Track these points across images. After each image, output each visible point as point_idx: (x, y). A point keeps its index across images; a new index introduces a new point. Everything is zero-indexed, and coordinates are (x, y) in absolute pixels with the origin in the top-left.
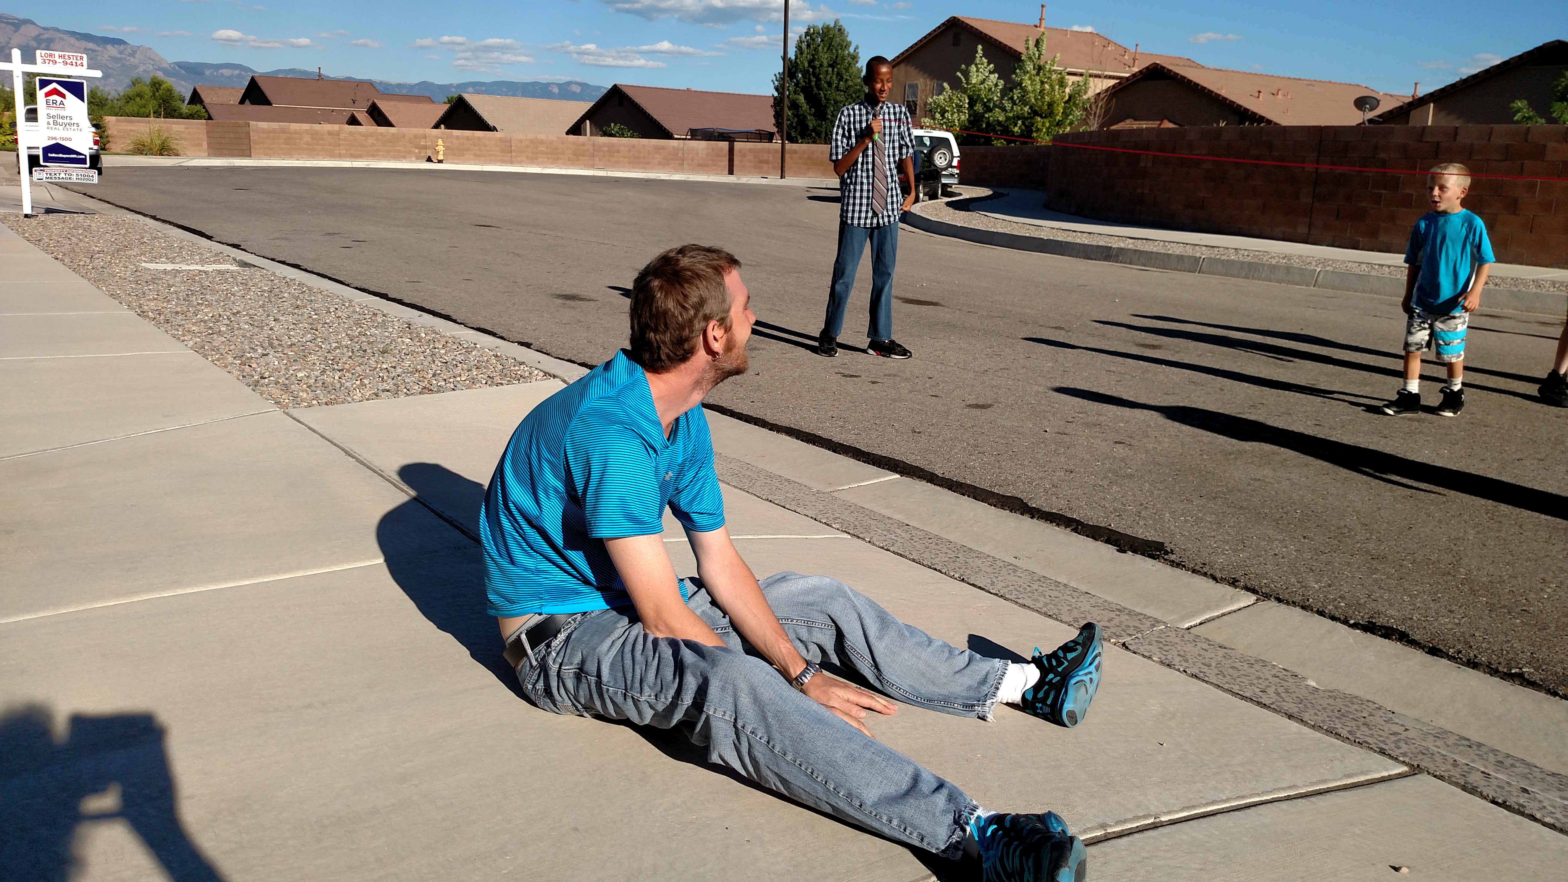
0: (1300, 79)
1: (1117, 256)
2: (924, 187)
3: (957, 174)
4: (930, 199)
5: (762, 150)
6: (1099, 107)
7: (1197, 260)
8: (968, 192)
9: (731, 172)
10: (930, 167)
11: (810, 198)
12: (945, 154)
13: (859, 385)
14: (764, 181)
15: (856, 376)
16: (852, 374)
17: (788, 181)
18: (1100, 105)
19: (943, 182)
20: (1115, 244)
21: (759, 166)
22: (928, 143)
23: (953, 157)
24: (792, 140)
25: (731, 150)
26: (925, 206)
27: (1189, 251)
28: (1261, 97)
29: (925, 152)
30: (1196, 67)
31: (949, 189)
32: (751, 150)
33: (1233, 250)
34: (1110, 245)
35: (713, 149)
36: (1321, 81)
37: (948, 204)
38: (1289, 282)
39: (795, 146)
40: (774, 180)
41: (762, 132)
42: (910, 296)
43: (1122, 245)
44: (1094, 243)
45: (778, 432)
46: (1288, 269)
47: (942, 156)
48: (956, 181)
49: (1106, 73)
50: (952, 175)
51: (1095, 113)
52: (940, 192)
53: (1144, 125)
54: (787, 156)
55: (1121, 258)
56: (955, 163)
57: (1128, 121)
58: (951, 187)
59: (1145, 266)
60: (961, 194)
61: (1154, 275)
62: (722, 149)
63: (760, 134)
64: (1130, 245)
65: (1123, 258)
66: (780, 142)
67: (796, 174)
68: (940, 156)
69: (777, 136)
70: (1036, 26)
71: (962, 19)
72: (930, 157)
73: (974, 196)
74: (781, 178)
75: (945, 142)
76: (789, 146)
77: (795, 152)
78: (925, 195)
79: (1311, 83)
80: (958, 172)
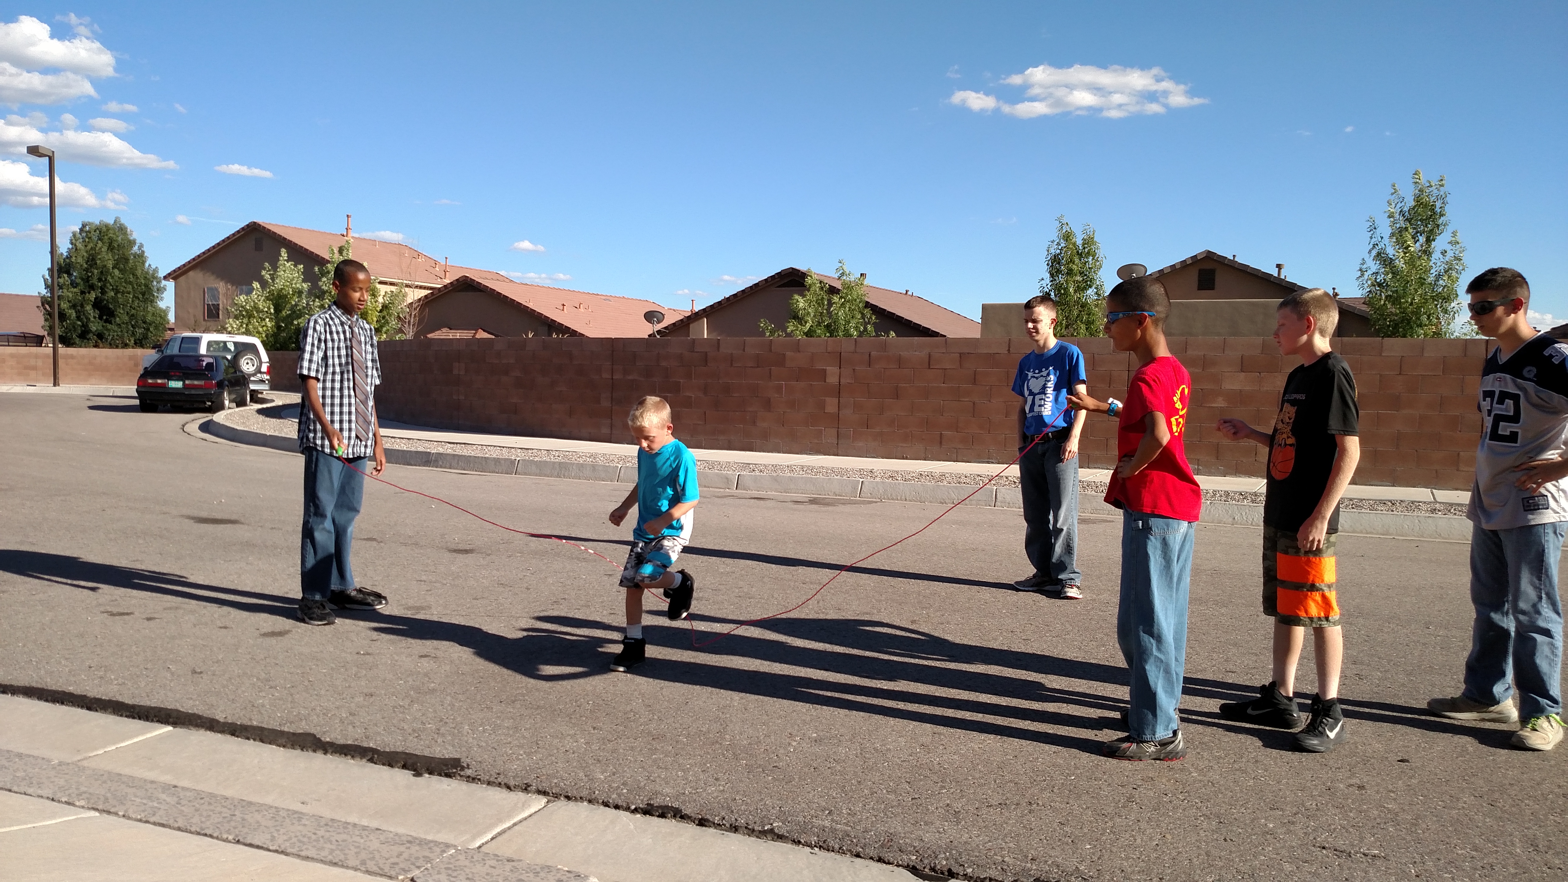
0: (599, 295)
1: (436, 461)
2: (230, 393)
3: (267, 380)
4: (238, 406)
5: (27, 355)
6: (413, 316)
7: (512, 462)
8: (281, 399)
10: (235, 372)
11: (92, 408)
12: (252, 359)
13: (130, 624)
14: (31, 390)
15: (127, 614)
16: (122, 611)
17: (63, 389)
18: (413, 314)
19: (251, 388)
20: (434, 449)
21: (25, 372)
22: (232, 349)
23: (261, 362)
24: (67, 344)
26: (230, 414)
27: (505, 454)
28: (565, 310)
29: (229, 357)
30: (504, 281)
31: (260, 396)
32: (12, 356)
33: (545, 452)
34: (429, 450)
36: (619, 297)
37: (260, 412)
39: (71, 351)
40: (45, 388)
41: (26, 335)
42: (204, 514)
43: (441, 450)
44: (413, 449)
45: (13, 694)
46: (594, 467)
47: (249, 362)
48: (267, 387)
49: (417, 283)
50: (262, 381)
51: (409, 322)
52: (248, 399)
53: (458, 334)
54: (61, 362)
55: (440, 463)
56: (264, 368)
57: (444, 330)
58: (262, 393)
59: (464, 470)
60: (273, 401)
61: (473, 478)
63: (25, 337)
64: (449, 450)
65: (443, 463)
66: (51, 345)
67: (73, 381)
68: (246, 361)
69: (48, 339)
70: (343, 236)
71: (262, 224)
72: (234, 363)
73: (288, 402)
74: (55, 385)
75: (252, 348)
76: (62, 350)
77: (72, 357)
78: (231, 401)
79: (610, 299)
80: (268, 377)
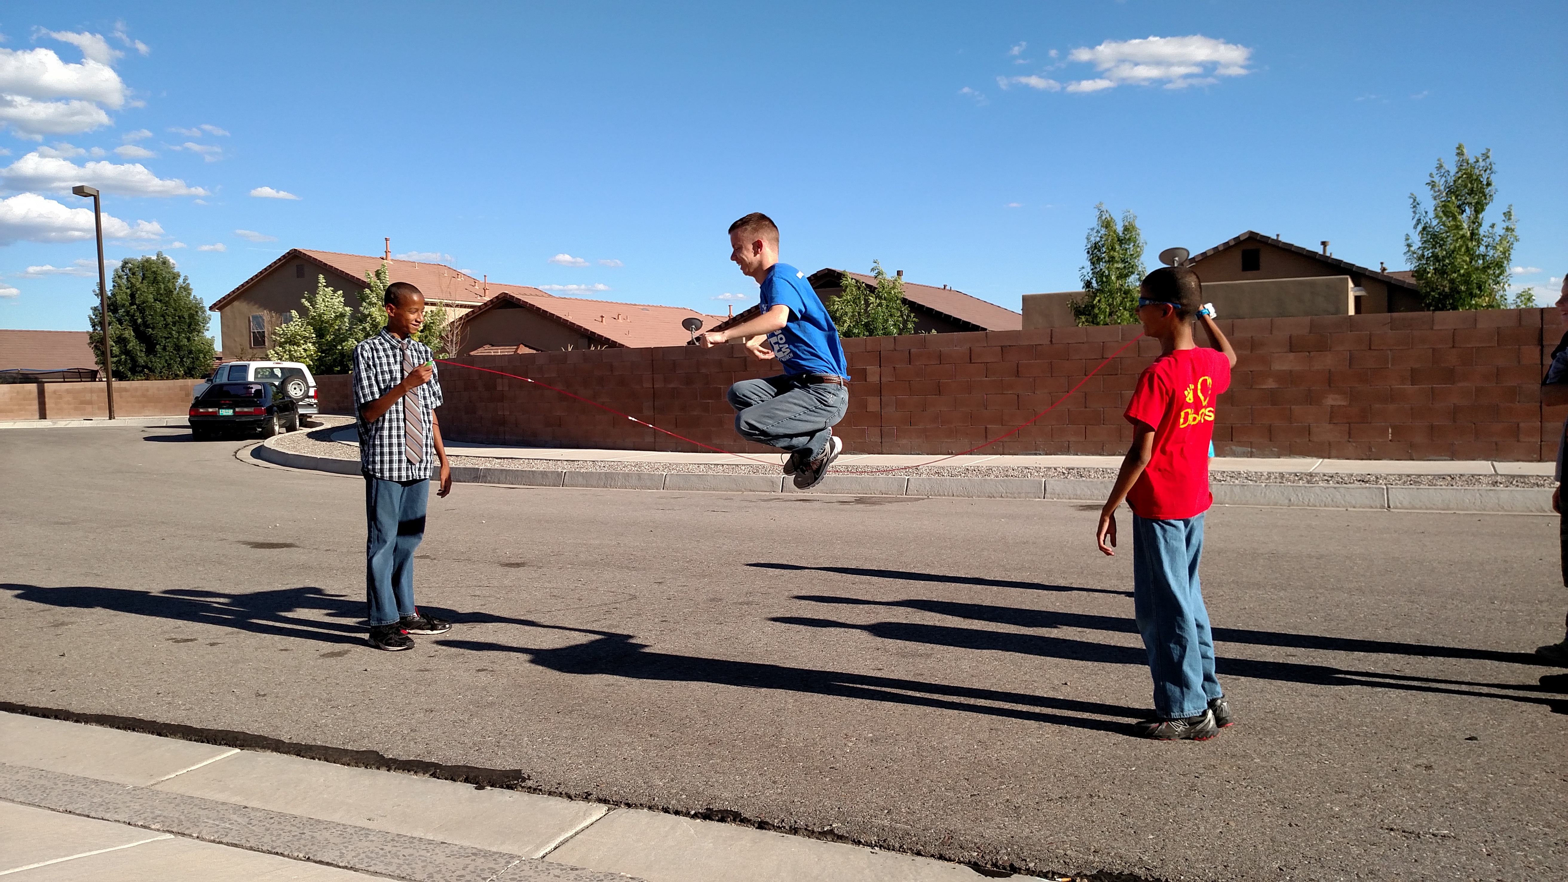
0: (635, 305)
1: (484, 476)
2: (279, 419)
3: (315, 404)
4: (288, 431)
5: (84, 390)
6: (455, 334)
7: (559, 474)
8: (329, 422)
9: (43, 416)
10: (283, 398)
11: (147, 439)
12: (299, 384)
13: (195, 650)
14: (88, 424)
15: (191, 640)
16: (186, 638)
17: (119, 421)
18: (455, 332)
19: (300, 412)
20: (482, 465)
21: (81, 407)
22: (280, 375)
23: (308, 387)
24: (120, 376)
25: (41, 394)
26: (281, 439)
27: (553, 466)
28: (604, 321)
29: (277, 383)
30: (544, 296)
31: (309, 420)
32: (68, 391)
33: (591, 463)
34: (475, 466)
35: (18, 393)
36: (653, 306)
37: (310, 435)
38: (642, 488)
39: (124, 384)
40: (101, 421)
41: (81, 371)
42: (260, 539)
43: (488, 466)
44: (462, 466)
45: (86, 722)
46: (639, 476)
47: (296, 387)
48: (315, 411)
49: (457, 302)
50: (311, 405)
51: (452, 340)
52: (298, 423)
53: (500, 351)
54: (115, 396)
55: (489, 478)
56: (312, 392)
57: (485, 348)
58: (310, 417)
59: (513, 484)
60: (322, 424)
61: (522, 492)
62: (30, 392)
63: (79, 372)
64: (495, 465)
65: (491, 478)
66: (105, 379)
67: (128, 414)
68: (294, 387)
69: (102, 374)
70: (383, 259)
71: (303, 251)
72: (282, 388)
73: (337, 424)
74: (110, 419)
75: (299, 373)
76: (116, 384)
77: (126, 390)
78: (280, 426)
79: (646, 308)
80: (316, 401)
